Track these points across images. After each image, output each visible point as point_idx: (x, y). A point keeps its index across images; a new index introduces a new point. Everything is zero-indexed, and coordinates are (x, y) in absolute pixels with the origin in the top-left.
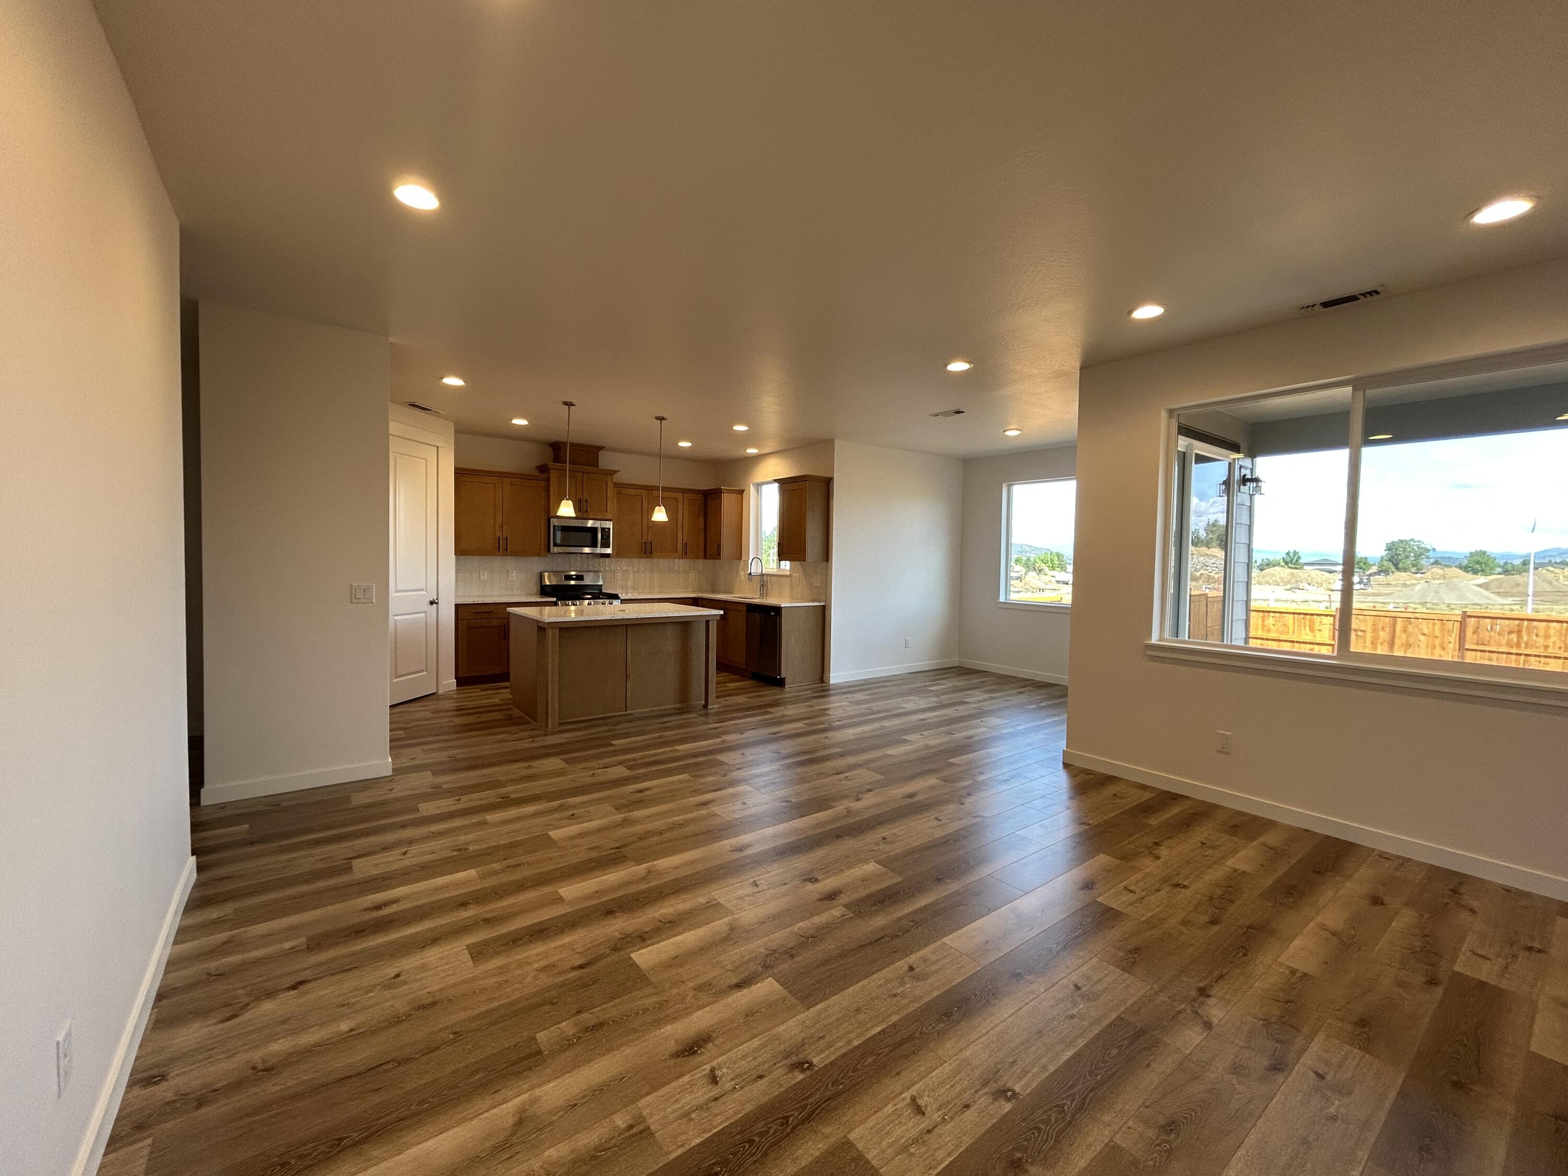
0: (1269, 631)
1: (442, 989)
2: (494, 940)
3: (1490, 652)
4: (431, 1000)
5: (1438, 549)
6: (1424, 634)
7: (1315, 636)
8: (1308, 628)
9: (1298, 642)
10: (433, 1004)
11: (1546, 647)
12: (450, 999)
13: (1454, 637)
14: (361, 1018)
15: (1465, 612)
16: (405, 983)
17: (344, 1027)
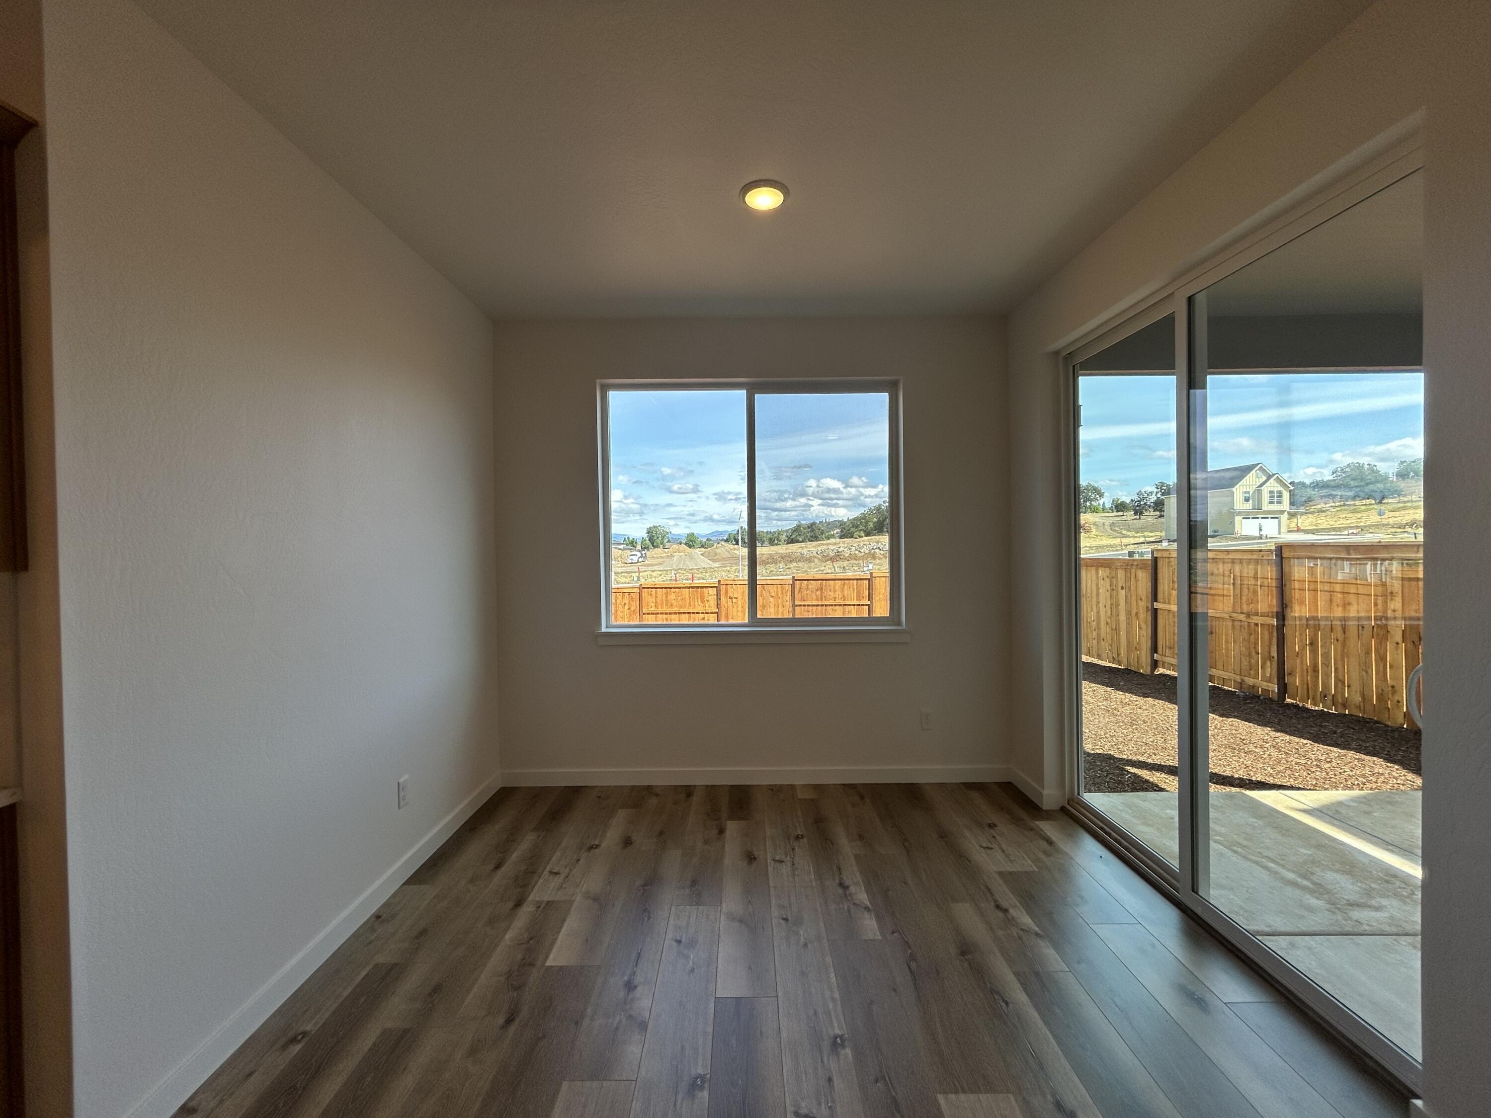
0: (672, 605)
3: (808, 605)
5: (673, 533)
6: (772, 597)
7: (705, 606)
8: (699, 600)
9: (693, 613)
11: (835, 599)
13: (788, 597)
15: (794, 577)
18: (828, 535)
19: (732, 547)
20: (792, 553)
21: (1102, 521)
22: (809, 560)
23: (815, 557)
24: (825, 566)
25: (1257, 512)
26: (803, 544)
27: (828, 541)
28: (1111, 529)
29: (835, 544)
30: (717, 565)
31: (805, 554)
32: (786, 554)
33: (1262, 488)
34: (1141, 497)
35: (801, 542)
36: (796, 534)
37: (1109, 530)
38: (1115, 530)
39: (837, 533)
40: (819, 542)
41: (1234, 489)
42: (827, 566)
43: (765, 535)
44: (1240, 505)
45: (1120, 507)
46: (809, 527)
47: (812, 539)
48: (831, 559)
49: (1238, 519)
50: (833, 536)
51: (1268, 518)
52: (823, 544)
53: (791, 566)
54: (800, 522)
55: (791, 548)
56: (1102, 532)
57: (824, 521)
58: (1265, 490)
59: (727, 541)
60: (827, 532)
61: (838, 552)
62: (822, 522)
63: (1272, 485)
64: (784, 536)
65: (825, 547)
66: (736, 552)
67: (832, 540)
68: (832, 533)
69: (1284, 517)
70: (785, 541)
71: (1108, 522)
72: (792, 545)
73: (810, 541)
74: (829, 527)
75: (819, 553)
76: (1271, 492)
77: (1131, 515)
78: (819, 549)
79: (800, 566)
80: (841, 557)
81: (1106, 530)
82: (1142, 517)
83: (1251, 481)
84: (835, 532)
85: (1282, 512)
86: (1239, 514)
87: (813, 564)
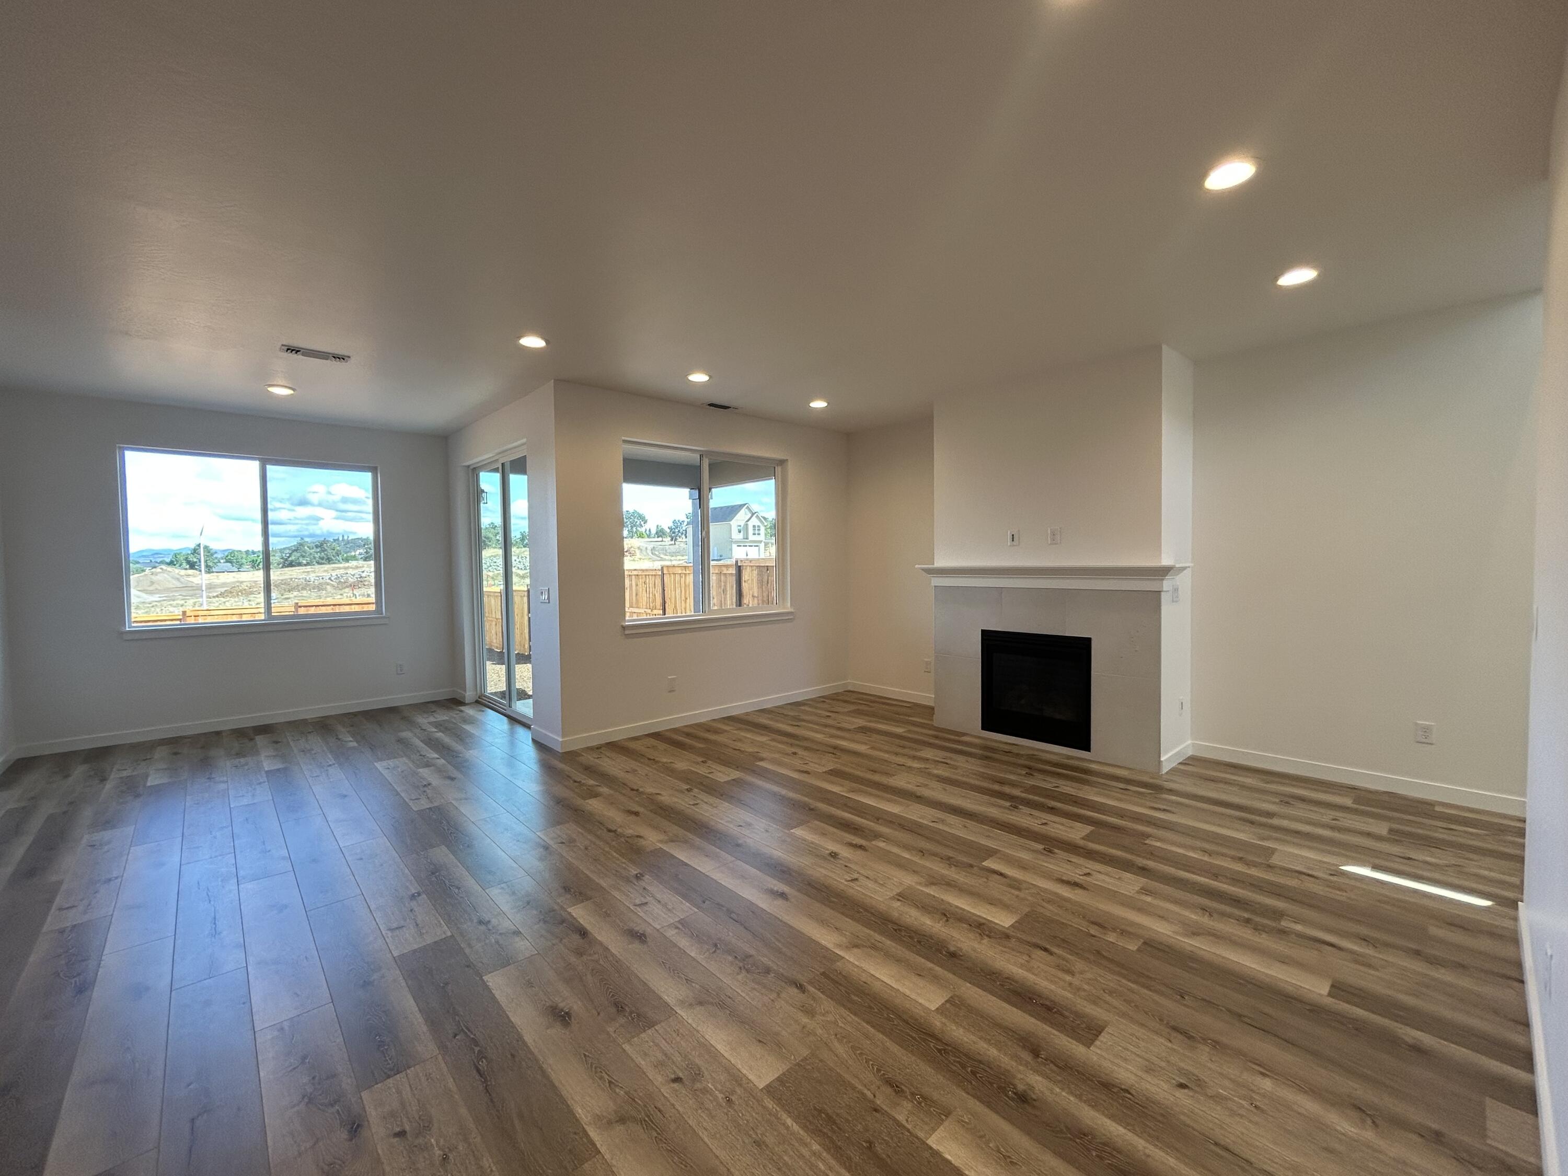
1: (1156, 1033)
2: (1061, 1027)
4: (1174, 1034)
10: (1175, 1029)
12: (1160, 1020)
14: (1246, 1077)
16: (1180, 1070)
17: (1267, 1084)
18: (347, 556)
19: (183, 572)
20: (291, 579)
21: (646, 546)
22: (320, 588)
23: (328, 584)
24: (341, 595)
25: (745, 542)
26: (309, 568)
27: (347, 565)
28: (652, 553)
29: (357, 567)
30: (156, 598)
31: (312, 580)
32: (282, 580)
33: (748, 523)
34: (676, 525)
35: (305, 565)
36: (296, 554)
37: (650, 554)
38: (655, 555)
39: (360, 554)
40: (333, 565)
41: (731, 523)
42: (345, 595)
43: (244, 556)
44: (737, 536)
45: (660, 533)
46: (317, 546)
47: (323, 562)
48: (351, 586)
49: (734, 546)
50: (354, 558)
51: (752, 546)
52: (340, 568)
53: (291, 596)
54: (302, 539)
55: (290, 573)
56: (645, 556)
57: (341, 539)
58: (750, 524)
59: (171, 563)
60: (346, 553)
61: (361, 577)
62: (338, 539)
63: (754, 521)
64: (277, 558)
65: (342, 571)
66: (191, 579)
67: (353, 563)
68: (353, 554)
69: (762, 545)
70: (278, 564)
71: (650, 546)
72: (290, 569)
73: (318, 563)
74: (348, 546)
75: (333, 578)
76: (754, 526)
77: (668, 541)
78: (334, 574)
79: (305, 595)
80: (366, 583)
81: (648, 554)
82: (676, 543)
83: (742, 516)
84: (357, 553)
85: (761, 542)
86: (736, 542)
87: (324, 592)
